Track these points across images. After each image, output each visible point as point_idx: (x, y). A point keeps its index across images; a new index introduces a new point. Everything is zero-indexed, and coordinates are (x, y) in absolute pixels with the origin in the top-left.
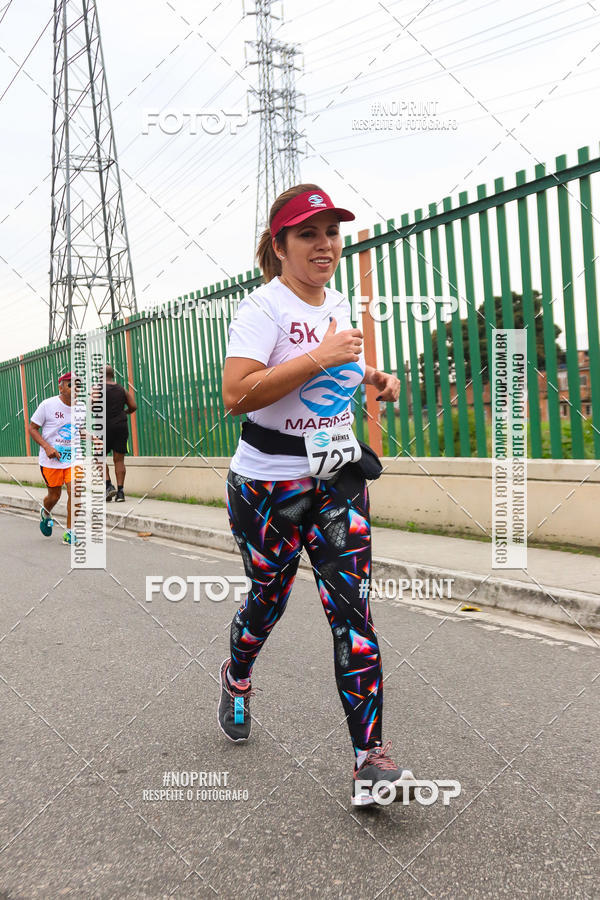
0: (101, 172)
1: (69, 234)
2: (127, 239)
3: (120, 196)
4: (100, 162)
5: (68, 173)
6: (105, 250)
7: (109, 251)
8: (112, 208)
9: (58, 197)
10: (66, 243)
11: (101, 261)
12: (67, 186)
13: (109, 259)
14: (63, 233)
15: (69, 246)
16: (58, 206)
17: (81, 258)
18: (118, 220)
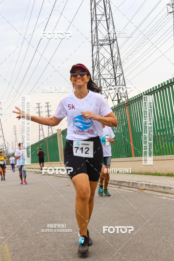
0: (110, 45)
1: (100, 70)
2: (122, 70)
3: (119, 53)
4: (110, 41)
5: (98, 47)
6: (114, 75)
7: (115, 75)
8: (115, 59)
9: (95, 57)
10: (98, 74)
11: (112, 80)
12: (98, 52)
13: (115, 78)
14: (97, 70)
15: (100, 75)
16: (95, 60)
17: (104, 79)
18: (118, 63)
